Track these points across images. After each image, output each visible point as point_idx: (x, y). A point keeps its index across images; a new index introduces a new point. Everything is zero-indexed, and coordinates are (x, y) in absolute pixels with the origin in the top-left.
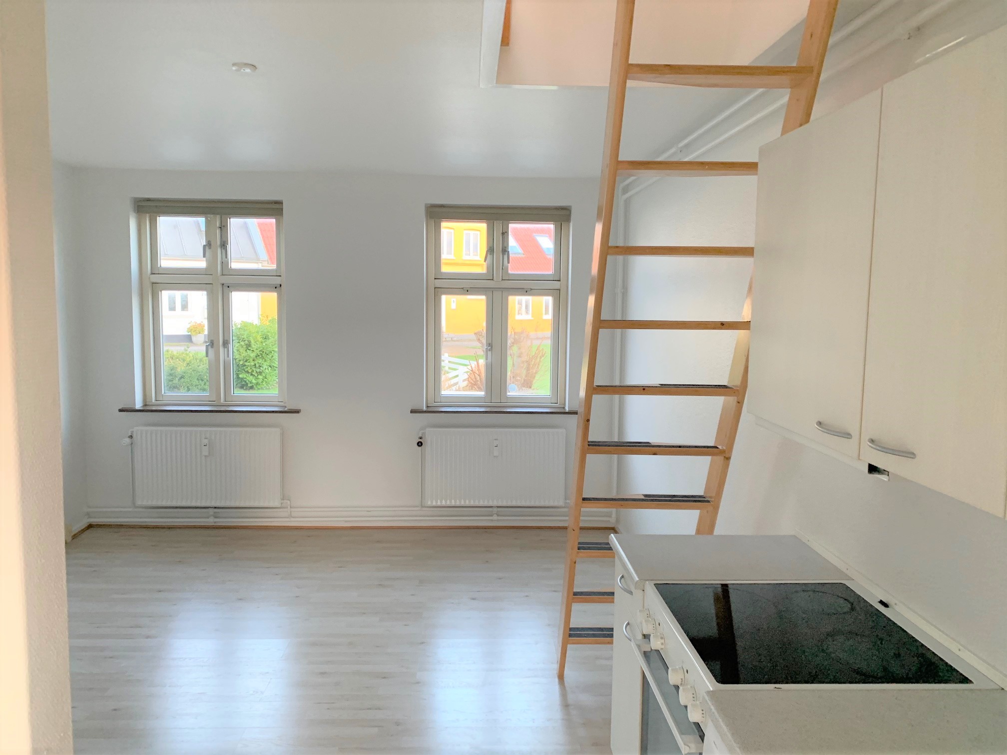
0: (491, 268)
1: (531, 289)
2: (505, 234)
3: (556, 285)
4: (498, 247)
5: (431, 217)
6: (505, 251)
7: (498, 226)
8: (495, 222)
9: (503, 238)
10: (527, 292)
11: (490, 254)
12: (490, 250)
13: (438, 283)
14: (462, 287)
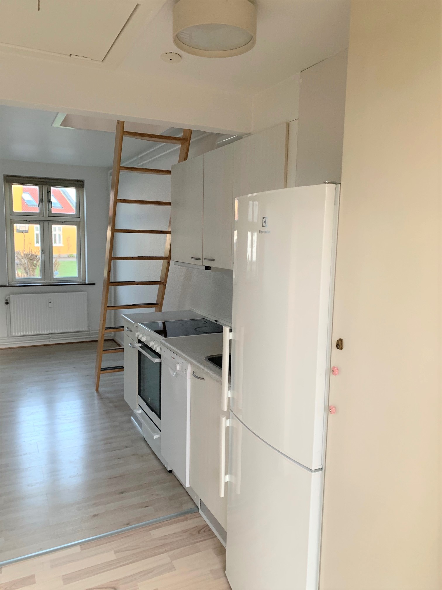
0: (42, 210)
1: (65, 222)
2: (49, 192)
3: (78, 220)
4: (45, 199)
5: (7, 182)
6: (49, 201)
7: (45, 188)
8: (43, 186)
9: (48, 195)
10: (62, 223)
11: (41, 203)
12: (41, 201)
13: (12, 217)
14: (26, 220)
